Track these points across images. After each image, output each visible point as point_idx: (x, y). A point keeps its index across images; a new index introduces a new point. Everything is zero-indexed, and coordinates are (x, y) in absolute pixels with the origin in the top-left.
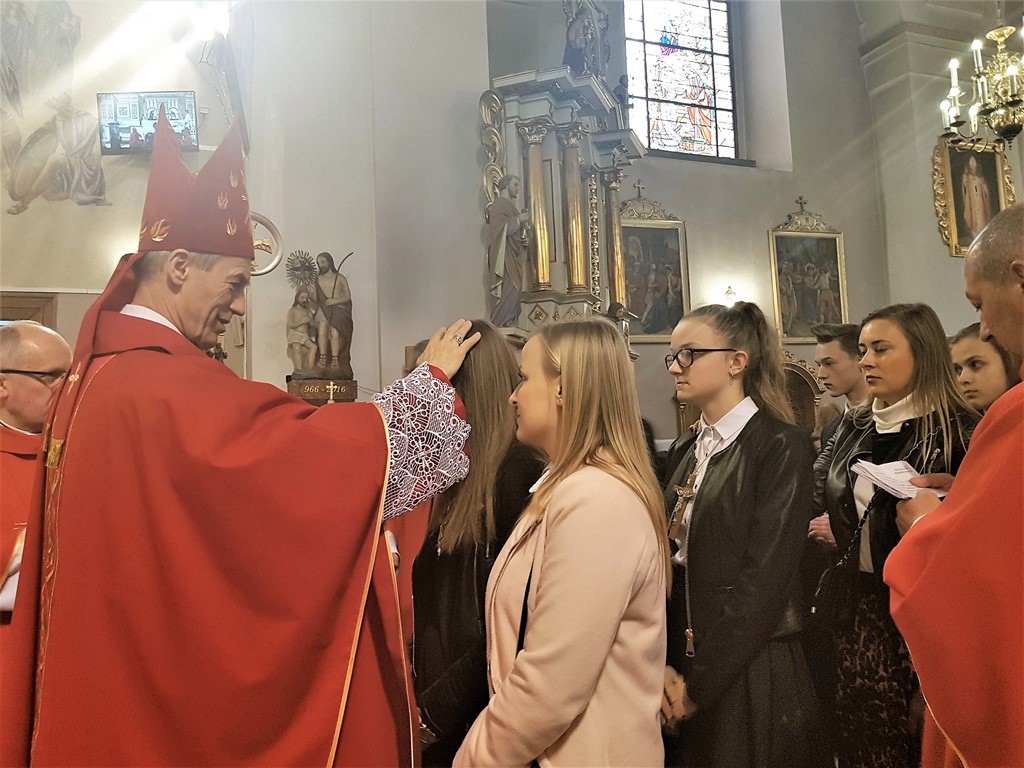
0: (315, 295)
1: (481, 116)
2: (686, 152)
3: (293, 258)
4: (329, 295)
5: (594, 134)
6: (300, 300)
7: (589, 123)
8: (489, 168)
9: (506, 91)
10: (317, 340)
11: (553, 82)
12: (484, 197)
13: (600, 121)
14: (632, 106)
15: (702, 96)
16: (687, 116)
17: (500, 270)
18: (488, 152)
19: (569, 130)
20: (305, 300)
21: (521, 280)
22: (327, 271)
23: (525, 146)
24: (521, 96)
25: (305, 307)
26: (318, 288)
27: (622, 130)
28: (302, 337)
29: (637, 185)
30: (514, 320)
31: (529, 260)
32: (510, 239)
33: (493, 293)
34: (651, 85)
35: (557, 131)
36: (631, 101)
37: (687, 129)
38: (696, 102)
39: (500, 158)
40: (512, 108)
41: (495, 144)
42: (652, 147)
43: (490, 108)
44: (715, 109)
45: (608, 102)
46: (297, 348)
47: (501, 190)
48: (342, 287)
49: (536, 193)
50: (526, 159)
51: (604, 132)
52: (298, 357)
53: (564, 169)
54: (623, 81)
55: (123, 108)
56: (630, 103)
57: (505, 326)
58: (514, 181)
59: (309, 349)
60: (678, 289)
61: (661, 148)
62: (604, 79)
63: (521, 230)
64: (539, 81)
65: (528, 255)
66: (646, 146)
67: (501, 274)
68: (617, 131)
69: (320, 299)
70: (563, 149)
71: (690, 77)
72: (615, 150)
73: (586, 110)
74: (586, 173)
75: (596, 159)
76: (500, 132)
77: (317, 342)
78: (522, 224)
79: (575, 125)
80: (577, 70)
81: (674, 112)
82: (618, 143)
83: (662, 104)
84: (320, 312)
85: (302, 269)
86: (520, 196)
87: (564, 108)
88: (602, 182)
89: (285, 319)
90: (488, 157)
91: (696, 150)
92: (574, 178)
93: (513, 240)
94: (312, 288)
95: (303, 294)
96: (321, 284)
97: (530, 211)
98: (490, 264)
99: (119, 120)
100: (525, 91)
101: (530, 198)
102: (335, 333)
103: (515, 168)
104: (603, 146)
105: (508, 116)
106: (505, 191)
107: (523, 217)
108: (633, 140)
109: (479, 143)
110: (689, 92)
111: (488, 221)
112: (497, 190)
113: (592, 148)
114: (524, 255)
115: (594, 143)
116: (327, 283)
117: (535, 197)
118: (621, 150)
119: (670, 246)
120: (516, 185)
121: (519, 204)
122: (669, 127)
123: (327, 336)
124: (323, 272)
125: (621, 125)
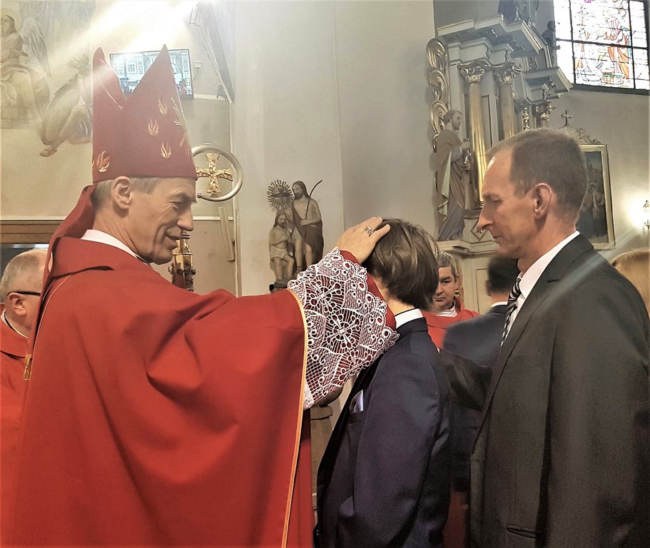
0: (292, 217)
1: (428, 61)
2: (607, 85)
3: (272, 186)
4: (303, 216)
5: (525, 72)
6: (279, 221)
7: (522, 63)
8: (435, 106)
9: (449, 39)
10: (294, 254)
11: (489, 29)
12: (432, 130)
13: (531, 61)
14: (559, 47)
15: (620, 37)
16: (607, 54)
17: (445, 192)
18: (435, 92)
19: (503, 70)
20: (283, 221)
21: (464, 200)
22: (301, 197)
23: (466, 85)
24: (462, 42)
25: (283, 227)
26: (294, 211)
27: (550, 68)
28: (281, 253)
29: (565, 115)
30: (459, 234)
31: (471, 182)
32: (454, 164)
33: (440, 211)
34: (576, 29)
35: (494, 70)
36: (558, 43)
37: (608, 65)
38: (615, 42)
39: (444, 96)
40: (454, 53)
41: (440, 84)
42: (577, 82)
43: (435, 53)
44: (632, 47)
45: (537, 44)
46: (278, 261)
47: (445, 124)
48: (315, 210)
49: (475, 125)
50: (467, 96)
51: (534, 70)
52: (279, 269)
53: (499, 103)
54: (551, 26)
55: (131, 66)
56: (557, 45)
57: (451, 239)
58: (456, 115)
59: (287, 262)
60: (602, 203)
61: (585, 83)
62: (534, 25)
63: (463, 156)
64: (476, 28)
65: (470, 177)
66: (573, 82)
67: (447, 195)
68: (546, 69)
69: (296, 220)
70: (499, 86)
71: (609, 21)
72: (545, 86)
73: (518, 52)
74: (519, 107)
75: (529, 94)
76: (445, 74)
77: (294, 257)
78: (464, 152)
79: (509, 65)
80: (510, 18)
81: (596, 51)
82: (546, 80)
83: (586, 45)
84: (296, 230)
85: (280, 195)
86: (462, 128)
87: (499, 51)
88: (534, 113)
89: (267, 238)
90: (435, 95)
91: (615, 83)
92: (509, 111)
93: (457, 165)
94: (289, 212)
95: (282, 217)
96: (297, 207)
97: (471, 141)
98: (438, 187)
99: (128, 76)
100: (465, 38)
101: (471, 129)
102: (308, 248)
103: (457, 104)
104: (534, 83)
105: (451, 60)
106: (450, 124)
107: (465, 145)
108: (560, 76)
109: (427, 85)
110: (609, 35)
111: (435, 151)
112: (443, 124)
113: (524, 84)
114: (466, 178)
115: (527, 80)
116: (301, 207)
117: (476, 129)
118: (549, 85)
119: (593, 166)
120: (459, 118)
121: (461, 134)
122: (593, 65)
123: (302, 251)
124: (298, 197)
125: (549, 64)
